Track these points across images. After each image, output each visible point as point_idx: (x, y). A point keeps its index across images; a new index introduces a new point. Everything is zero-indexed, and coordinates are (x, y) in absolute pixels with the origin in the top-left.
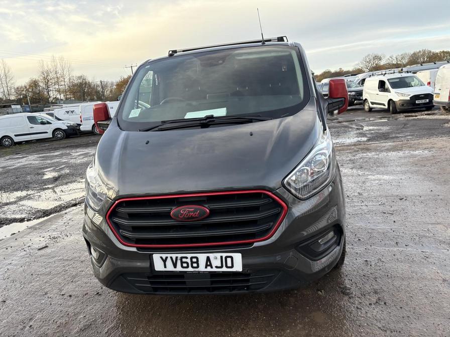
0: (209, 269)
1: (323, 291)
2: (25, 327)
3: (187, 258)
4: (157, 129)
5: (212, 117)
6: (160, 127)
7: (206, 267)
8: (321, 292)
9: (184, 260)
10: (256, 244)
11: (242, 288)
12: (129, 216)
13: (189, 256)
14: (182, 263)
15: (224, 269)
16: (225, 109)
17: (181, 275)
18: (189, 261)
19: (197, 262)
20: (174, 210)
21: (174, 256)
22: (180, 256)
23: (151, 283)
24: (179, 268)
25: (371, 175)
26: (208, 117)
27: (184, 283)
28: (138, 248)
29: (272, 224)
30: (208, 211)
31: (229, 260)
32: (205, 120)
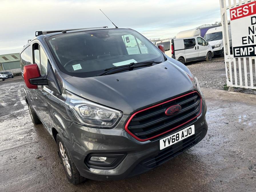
3: (174, 136)
7: (182, 138)
14: (172, 140)
15: (188, 136)
21: (169, 137)
23: (156, 160)
24: (171, 144)
26: (132, 64)
28: (150, 140)
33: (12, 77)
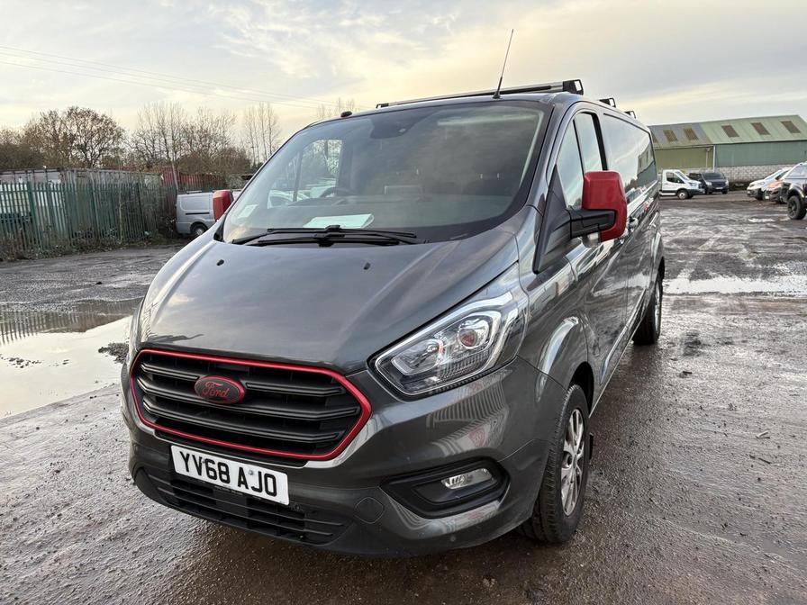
0: (242, 489)
1: (493, 580)
2: (53, 514)
3: (213, 463)
4: (256, 241)
5: (337, 229)
6: (261, 239)
7: (239, 485)
8: (490, 581)
9: (210, 465)
10: (310, 464)
11: (296, 535)
12: (154, 378)
13: (217, 460)
14: (208, 469)
15: (263, 495)
16: (366, 217)
17: (208, 488)
18: (215, 467)
19: (227, 473)
20: (202, 379)
21: (198, 455)
22: (205, 456)
23: (176, 491)
24: (204, 477)
25: (793, 371)
26: (331, 229)
27: (213, 502)
28: (157, 431)
29: (341, 433)
30: (242, 391)
31: (270, 481)
32: (325, 232)
33: (724, 192)
